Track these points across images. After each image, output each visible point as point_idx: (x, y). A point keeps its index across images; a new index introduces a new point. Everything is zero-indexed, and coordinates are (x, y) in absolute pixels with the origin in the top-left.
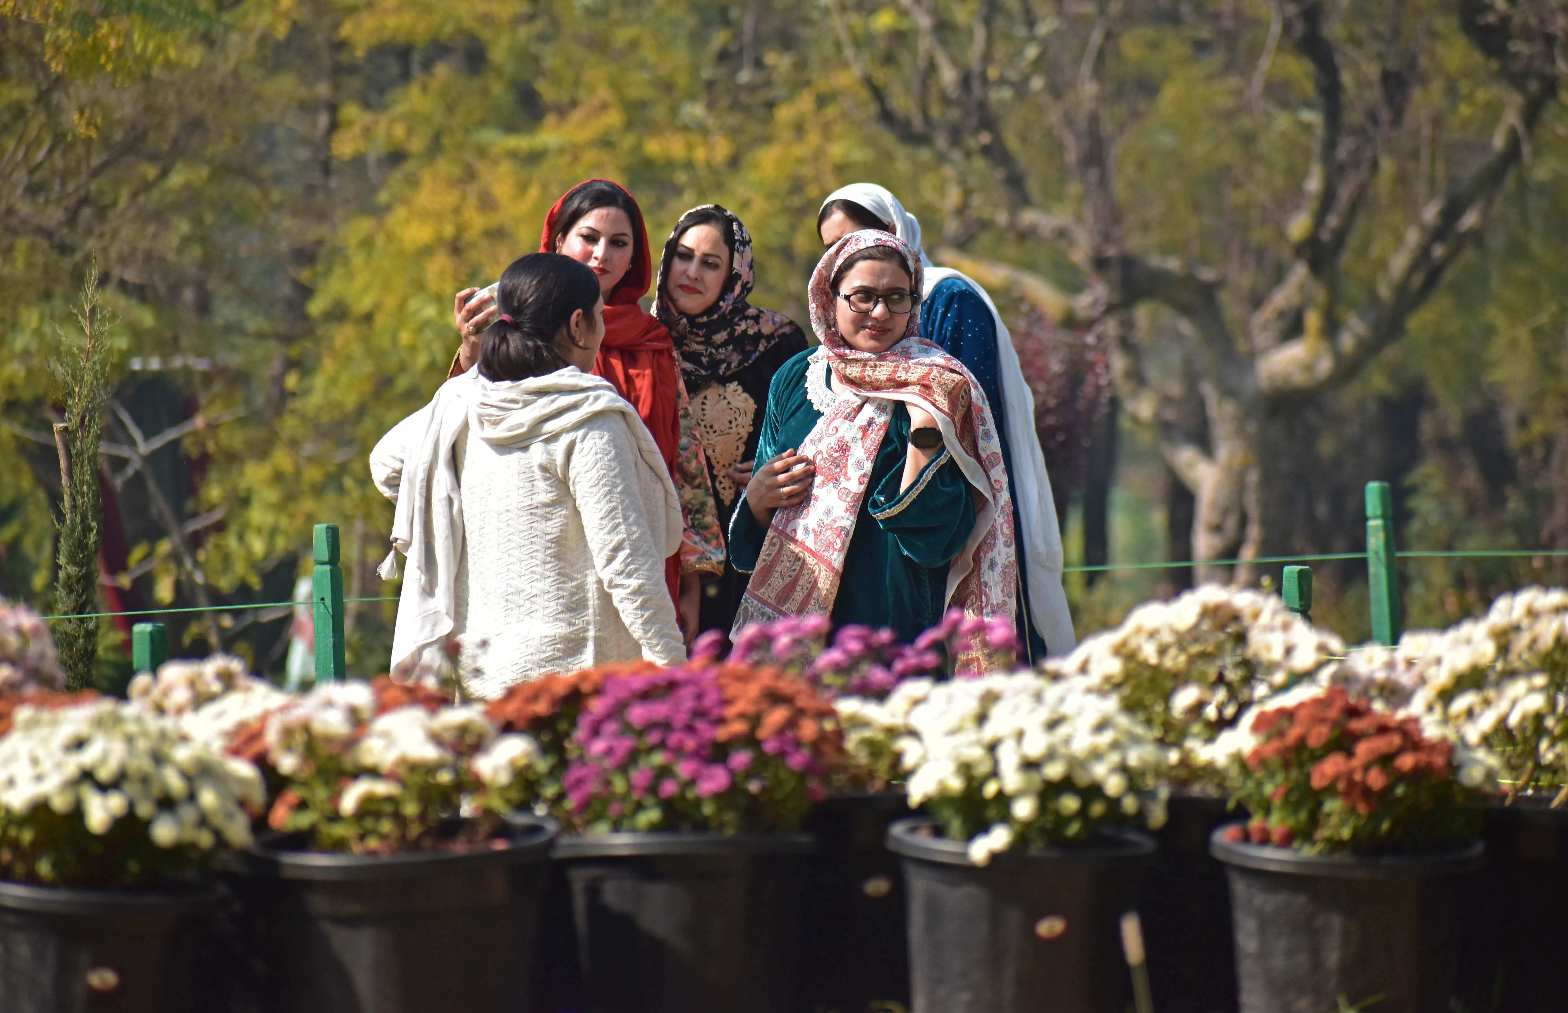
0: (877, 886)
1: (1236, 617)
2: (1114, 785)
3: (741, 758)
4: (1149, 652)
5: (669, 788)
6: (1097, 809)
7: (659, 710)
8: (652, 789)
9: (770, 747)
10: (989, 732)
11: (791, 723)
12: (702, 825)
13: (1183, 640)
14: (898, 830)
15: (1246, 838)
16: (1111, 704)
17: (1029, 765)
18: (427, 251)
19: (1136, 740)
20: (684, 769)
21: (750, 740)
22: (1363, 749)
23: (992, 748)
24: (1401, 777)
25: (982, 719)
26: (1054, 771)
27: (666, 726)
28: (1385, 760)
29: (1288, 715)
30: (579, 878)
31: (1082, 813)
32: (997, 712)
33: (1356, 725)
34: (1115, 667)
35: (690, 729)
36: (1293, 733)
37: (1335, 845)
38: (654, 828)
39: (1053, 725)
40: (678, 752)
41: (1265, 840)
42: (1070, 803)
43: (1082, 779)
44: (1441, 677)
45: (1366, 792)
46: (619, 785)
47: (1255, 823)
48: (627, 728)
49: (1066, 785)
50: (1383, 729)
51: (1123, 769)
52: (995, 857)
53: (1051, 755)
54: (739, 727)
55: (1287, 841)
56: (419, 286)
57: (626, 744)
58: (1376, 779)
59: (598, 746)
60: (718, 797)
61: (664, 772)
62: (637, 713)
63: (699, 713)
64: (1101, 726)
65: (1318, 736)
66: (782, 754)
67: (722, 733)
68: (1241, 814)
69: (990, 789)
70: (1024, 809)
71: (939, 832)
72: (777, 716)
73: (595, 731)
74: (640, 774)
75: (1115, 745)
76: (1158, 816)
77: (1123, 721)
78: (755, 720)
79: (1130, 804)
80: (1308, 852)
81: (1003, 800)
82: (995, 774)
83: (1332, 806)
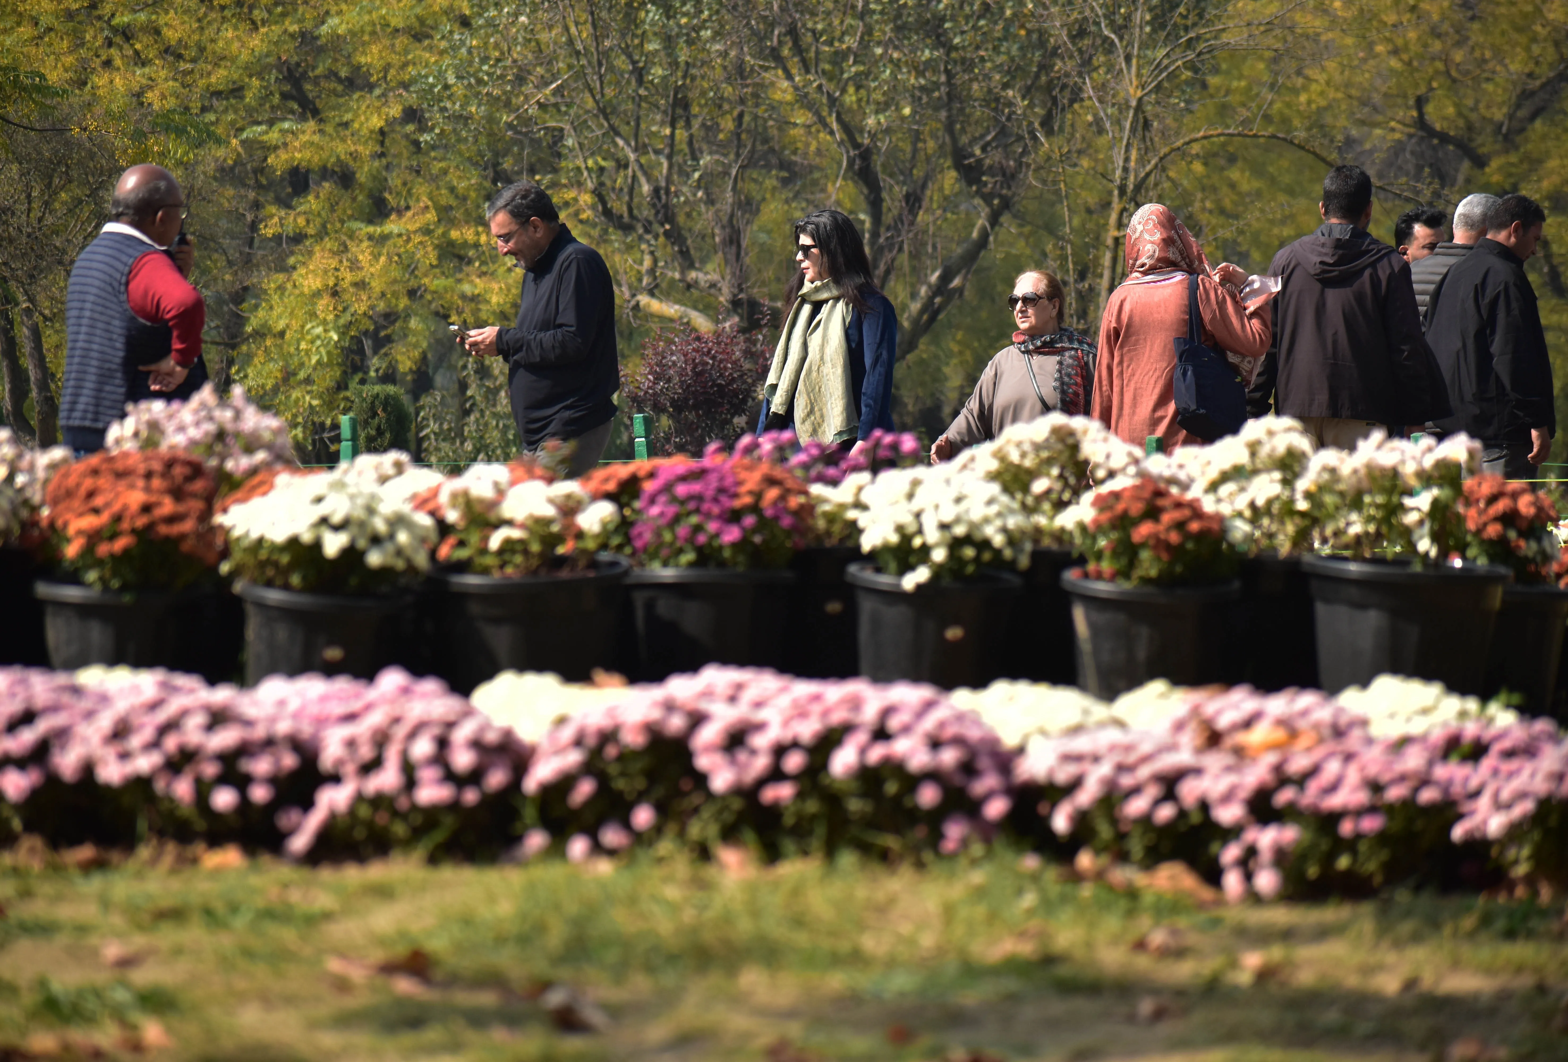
0: (833, 607)
1: (1071, 433)
2: (998, 540)
3: (749, 520)
4: (1015, 456)
5: (702, 539)
6: (987, 556)
7: (695, 487)
8: (691, 539)
9: (769, 513)
10: (915, 505)
11: (783, 498)
12: (724, 563)
13: (1038, 449)
14: (854, 568)
15: (1086, 576)
16: (995, 488)
17: (944, 527)
19: (1014, 511)
20: (712, 527)
21: (755, 508)
22: (1166, 518)
23: (918, 515)
24: (1189, 536)
25: (910, 496)
26: (960, 530)
27: (699, 498)
28: (1180, 526)
29: (1115, 495)
30: (640, 598)
31: (977, 559)
32: (920, 491)
33: (1161, 502)
34: (994, 465)
35: (716, 500)
36: (1120, 508)
37: (1146, 581)
38: (691, 565)
39: (958, 500)
40: (708, 515)
41: (1098, 577)
42: (969, 552)
43: (977, 536)
44: (1213, 474)
45: (1168, 546)
46: (668, 537)
47: (1091, 566)
48: (674, 499)
49: (967, 540)
50: (1179, 505)
51: (1004, 530)
52: (920, 587)
53: (958, 520)
54: (747, 500)
55: (1113, 578)
57: (672, 510)
58: (1174, 537)
59: (655, 510)
60: (734, 545)
61: (698, 528)
62: (681, 490)
63: (722, 490)
64: (990, 502)
65: (1136, 509)
66: (776, 518)
67: (737, 503)
68: (1082, 561)
69: (917, 542)
70: (939, 555)
71: (883, 570)
72: (773, 493)
73: (652, 501)
74: (682, 530)
75: (999, 515)
76: (1027, 560)
77: (1005, 499)
78: (758, 495)
79: (1008, 553)
80: (1129, 585)
81: (925, 549)
82: (919, 532)
83: (1145, 555)
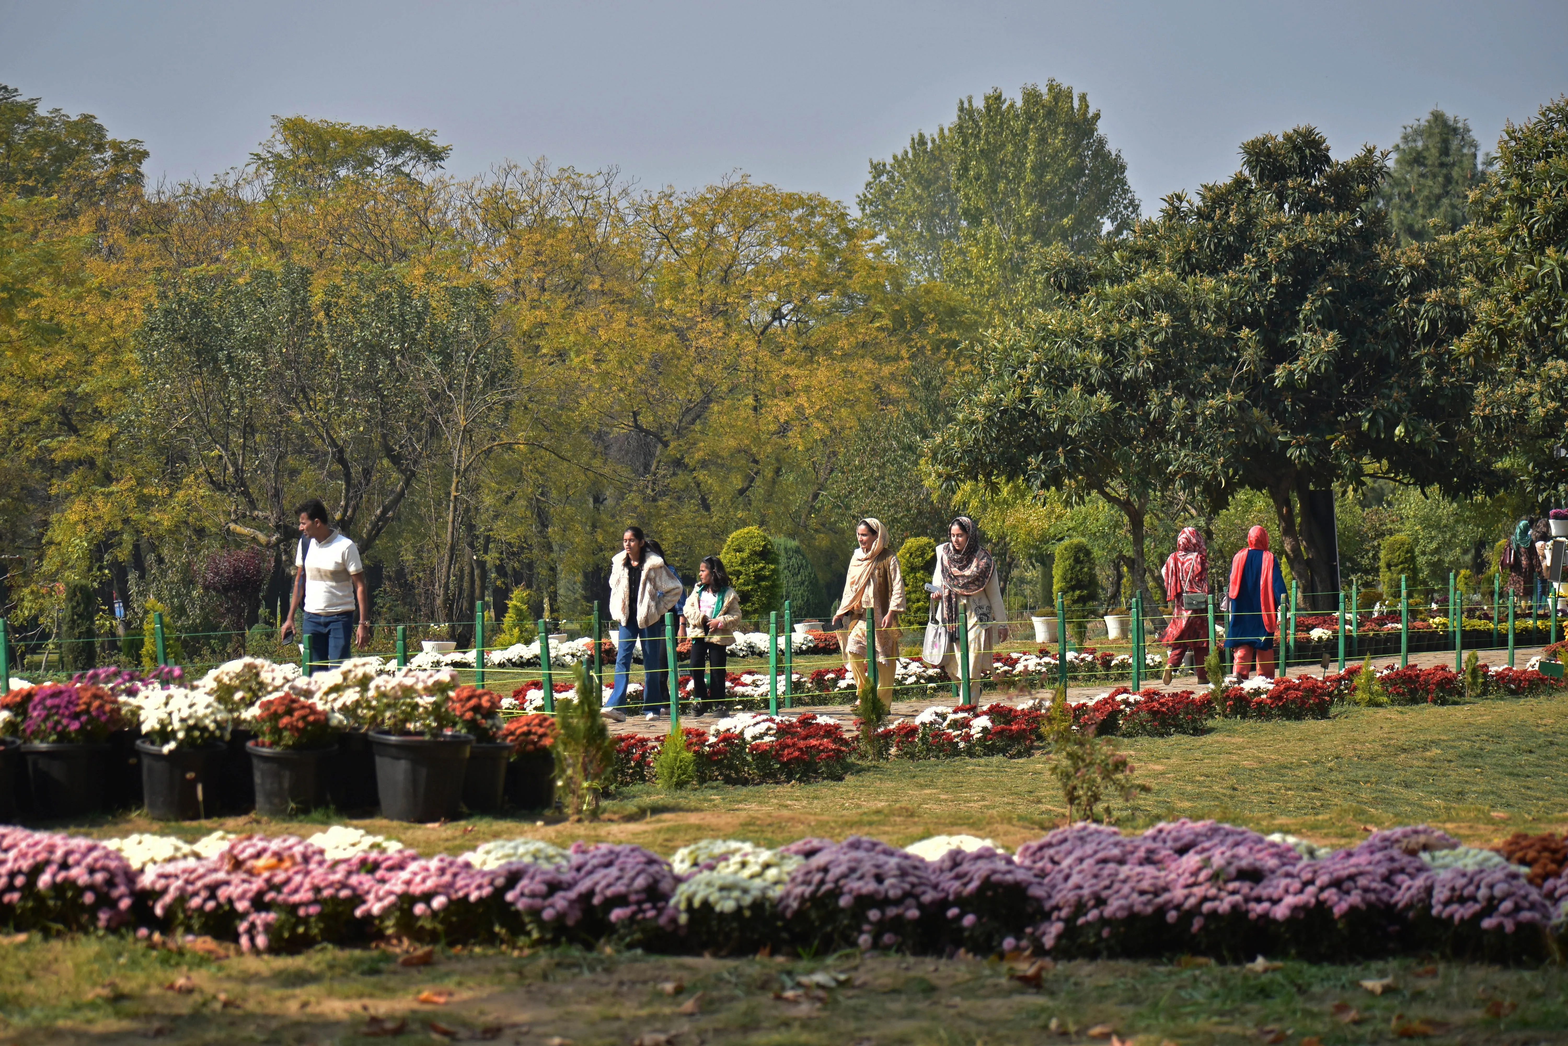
0: (133, 761)
1: (256, 667)
2: (212, 726)
3: (84, 718)
4: (226, 680)
5: (59, 728)
6: (206, 735)
7: (56, 701)
8: (54, 728)
9: (94, 713)
10: (169, 709)
11: (101, 706)
12: (71, 741)
13: (238, 676)
14: (138, 742)
15: (257, 745)
16: (211, 699)
17: (183, 720)
18: (76, 523)
19: (219, 711)
20: (65, 722)
21: (87, 711)
22: (296, 714)
23: (170, 714)
24: (308, 723)
25: (166, 704)
26: (191, 722)
27: (58, 707)
28: (304, 718)
29: (270, 702)
30: (30, 759)
31: (201, 735)
32: (171, 702)
33: (295, 705)
34: (214, 685)
35: (66, 707)
36: (273, 709)
37: (287, 747)
38: (54, 742)
39: (191, 706)
40: (63, 715)
41: (263, 745)
42: (197, 733)
43: (201, 725)
44: (325, 688)
45: (297, 729)
46: (43, 727)
47: (260, 739)
48: (45, 708)
49: (195, 727)
50: (303, 707)
51: (215, 721)
52: (171, 752)
53: (190, 717)
54: (83, 707)
55: (271, 745)
56: (74, 534)
57: (44, 713)
58: (301, 724)
59: (35, 714)
60: (76, 731)
61: (58, 722)
62: (49, 702)
63: (70, 702)
64: (207, 707)
65: (281, 710)
66: (98, 716)
67: (78, 709)
68: (256, 736)
69: (169, 728)
70: (181, 735)
71: (153, 743)
72: (96, 703)
73: (35, 708)
74: (49, 724)
75: (212, 713)
76: (228, 736)
77: (216, 704)
78: (89, 705)
79: (218, 733)
80: (278, 749)
81: (174, 732)
82: (171, 723)
83: (286, 734)
